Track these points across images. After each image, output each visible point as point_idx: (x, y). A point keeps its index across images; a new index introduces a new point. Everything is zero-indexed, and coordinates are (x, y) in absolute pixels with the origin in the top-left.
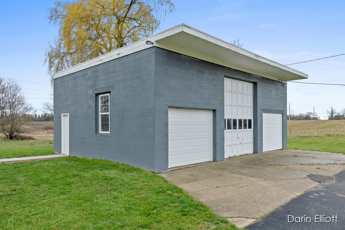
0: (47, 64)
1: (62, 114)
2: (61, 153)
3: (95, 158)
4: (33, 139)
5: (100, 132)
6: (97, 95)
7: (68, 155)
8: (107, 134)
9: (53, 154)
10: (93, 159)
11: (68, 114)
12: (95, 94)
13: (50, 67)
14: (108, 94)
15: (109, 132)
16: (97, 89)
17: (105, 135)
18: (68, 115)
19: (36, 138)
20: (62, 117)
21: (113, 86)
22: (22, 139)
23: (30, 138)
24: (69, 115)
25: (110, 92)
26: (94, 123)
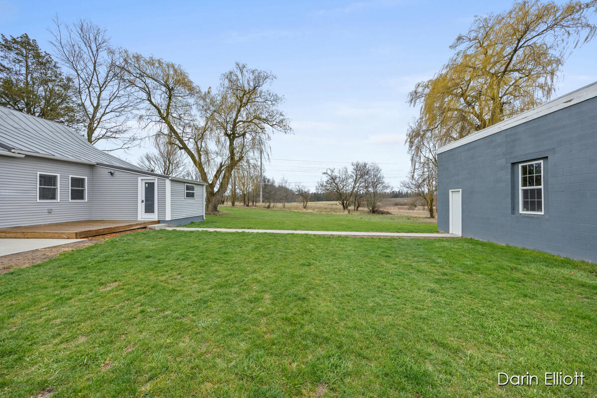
0: (408, 144)
1: (450, 191)
2: (449, 233)
3: (510, 245)
4: (390, 214)
5: (521, 212)
6: (514, 164)
7: (461, 236)
8: (538, 216)
9: (438, 232)
10: (508, 246)
11: (461, 190)
12: (510, 164)
13: (411, 147)
14: (542, 162)
15: (542, 213)
16: (515, 157)
17: (534, 216)
18: (459, 191)
19: (392, 213)
20: (450, 193)
21: (554, 149)
22: (382, 214)
23: (388, 213)
24: (461, 192)
25: (545, 158)
26: (509, 200)
